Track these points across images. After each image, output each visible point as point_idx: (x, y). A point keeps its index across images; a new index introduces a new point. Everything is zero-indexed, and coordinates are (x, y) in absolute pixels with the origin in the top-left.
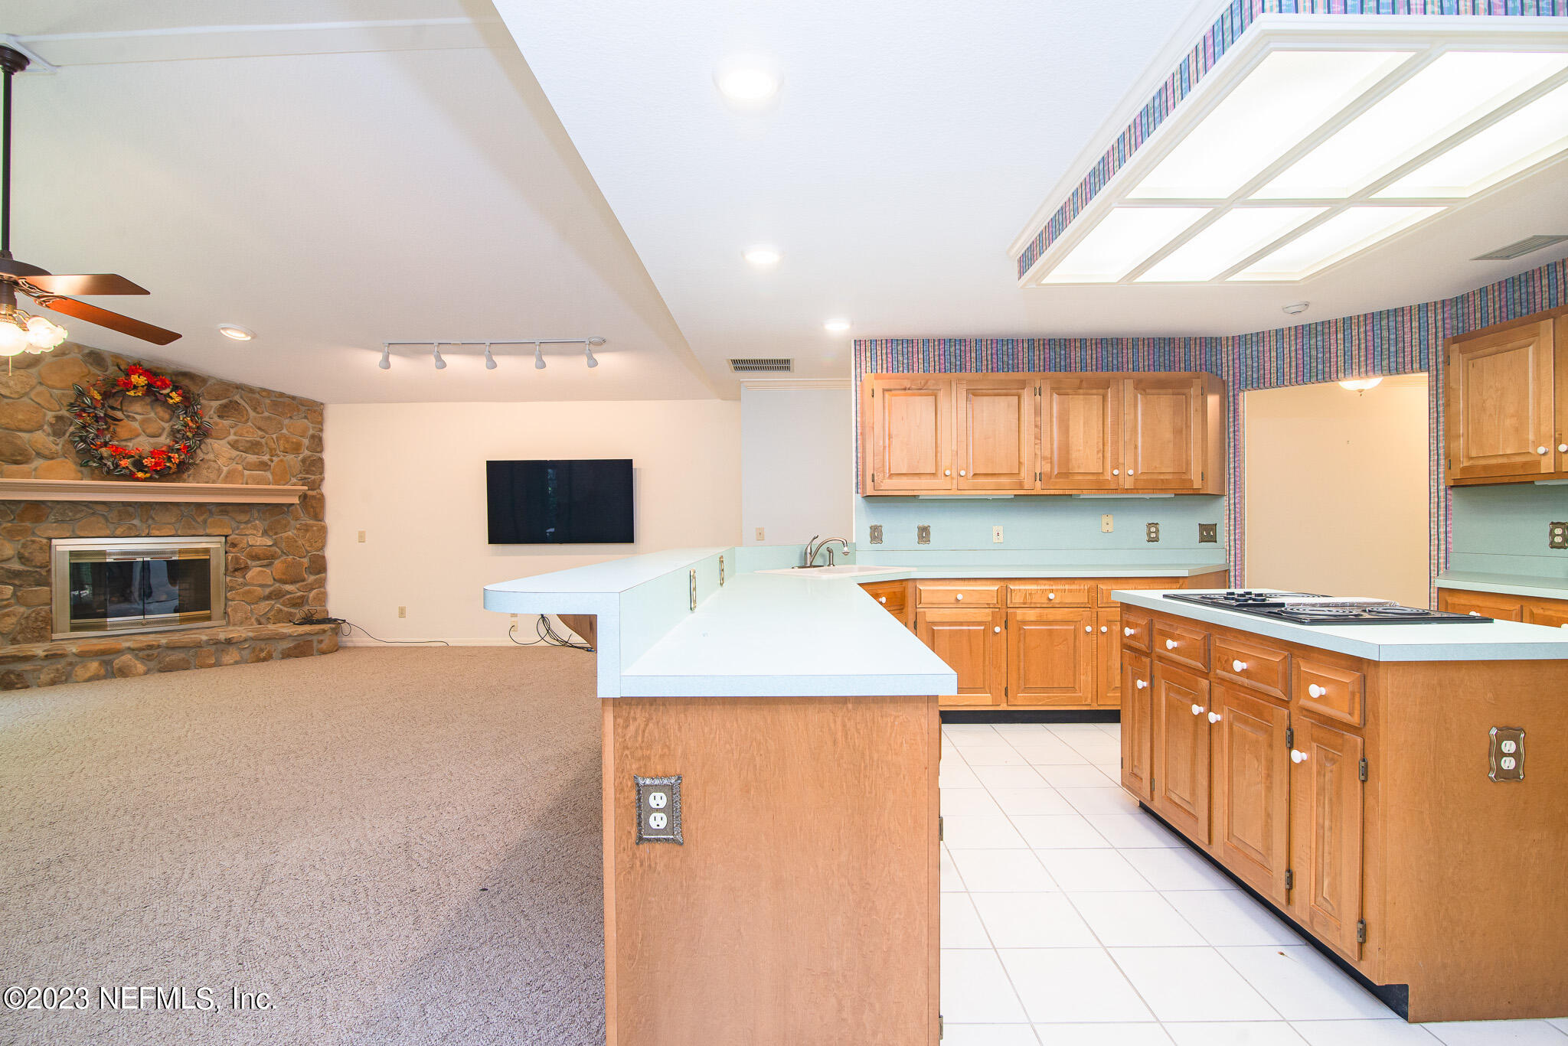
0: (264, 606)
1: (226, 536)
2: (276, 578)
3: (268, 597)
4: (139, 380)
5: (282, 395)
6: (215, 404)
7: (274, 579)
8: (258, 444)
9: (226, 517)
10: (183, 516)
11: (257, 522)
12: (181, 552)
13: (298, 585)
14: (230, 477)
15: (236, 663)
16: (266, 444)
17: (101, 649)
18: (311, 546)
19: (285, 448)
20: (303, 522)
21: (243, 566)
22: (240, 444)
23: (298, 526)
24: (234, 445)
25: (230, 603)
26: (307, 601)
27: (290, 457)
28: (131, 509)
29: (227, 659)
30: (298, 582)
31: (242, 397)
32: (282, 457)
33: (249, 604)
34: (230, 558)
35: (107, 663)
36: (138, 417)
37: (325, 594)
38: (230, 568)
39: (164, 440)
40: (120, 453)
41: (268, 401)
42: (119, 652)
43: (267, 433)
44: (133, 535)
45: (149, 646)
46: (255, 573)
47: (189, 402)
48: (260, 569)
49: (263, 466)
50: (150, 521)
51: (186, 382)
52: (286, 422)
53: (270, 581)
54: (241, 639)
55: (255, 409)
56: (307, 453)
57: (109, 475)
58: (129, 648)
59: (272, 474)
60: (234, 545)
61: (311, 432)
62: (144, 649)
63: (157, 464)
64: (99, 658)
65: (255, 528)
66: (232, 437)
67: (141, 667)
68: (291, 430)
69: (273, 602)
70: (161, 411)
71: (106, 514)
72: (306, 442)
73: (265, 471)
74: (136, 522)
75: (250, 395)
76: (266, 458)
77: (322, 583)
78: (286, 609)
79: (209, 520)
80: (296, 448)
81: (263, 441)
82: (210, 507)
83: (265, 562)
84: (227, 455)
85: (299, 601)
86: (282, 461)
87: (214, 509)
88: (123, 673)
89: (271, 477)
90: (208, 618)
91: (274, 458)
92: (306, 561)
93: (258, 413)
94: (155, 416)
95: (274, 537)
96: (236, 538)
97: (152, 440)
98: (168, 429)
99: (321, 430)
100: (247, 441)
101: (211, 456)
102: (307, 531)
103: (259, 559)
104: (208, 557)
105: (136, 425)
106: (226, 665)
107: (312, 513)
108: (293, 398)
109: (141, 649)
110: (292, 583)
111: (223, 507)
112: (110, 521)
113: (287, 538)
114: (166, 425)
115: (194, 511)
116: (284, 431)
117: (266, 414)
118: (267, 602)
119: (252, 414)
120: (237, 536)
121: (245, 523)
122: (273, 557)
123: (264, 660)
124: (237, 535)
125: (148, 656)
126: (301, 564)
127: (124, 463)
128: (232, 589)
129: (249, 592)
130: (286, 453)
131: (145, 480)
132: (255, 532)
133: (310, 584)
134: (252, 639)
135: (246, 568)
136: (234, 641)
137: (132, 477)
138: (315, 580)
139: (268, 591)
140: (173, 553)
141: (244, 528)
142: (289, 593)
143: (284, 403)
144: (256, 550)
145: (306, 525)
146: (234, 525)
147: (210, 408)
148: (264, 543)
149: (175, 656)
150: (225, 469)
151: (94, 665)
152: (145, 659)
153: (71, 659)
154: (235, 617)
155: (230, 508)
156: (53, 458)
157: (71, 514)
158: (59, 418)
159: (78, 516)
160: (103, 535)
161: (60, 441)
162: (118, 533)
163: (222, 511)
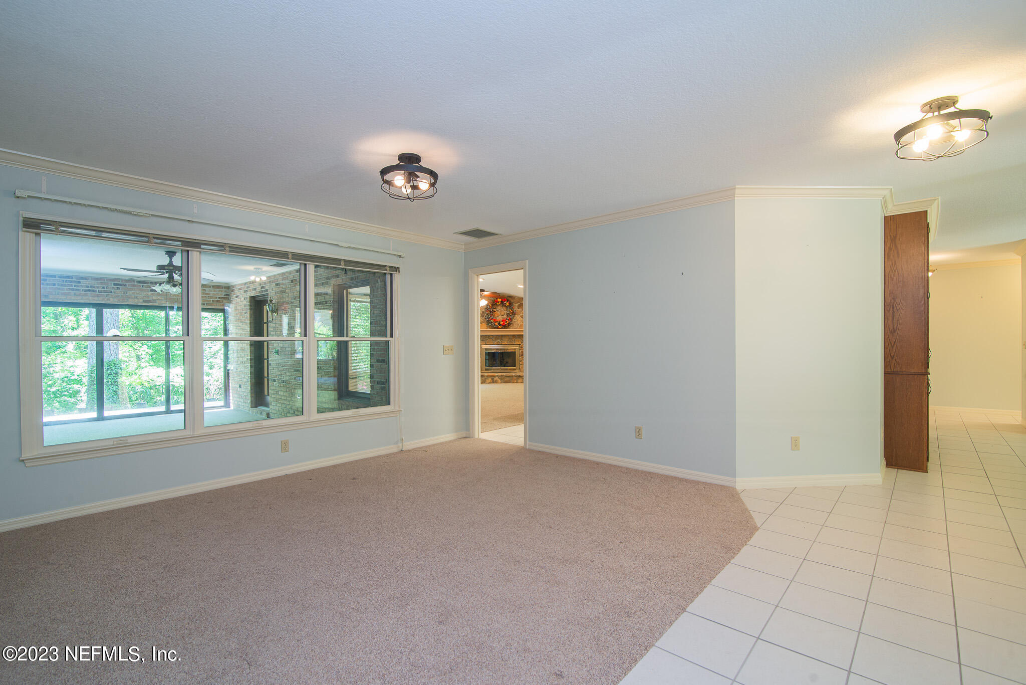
1: (520, 345)
4: (499, 300)
6: (517, 304)
9: (520, 339)
10: (510, 339)
12: (509, 350)
14: (520, 327)
17: (491, 375)
21: (524, 354)
24: (522, 317)
25: (521, 364)
28: (498, 337)
29: (519, 381)
34: (521, 352)
35: (493, 379)
36: (499, 310)
38: (522, 355)
39: (505, 316)
40: (495, 321)
42: (495, 376)
44: (498, 344)
45: (502, 376)
47: (511, 304)
50: (502, 340)
51: (510, 299)
57: (493, 327)
63: (504, 323)
66: (521, 314)
67: (500, 381)
70: (504, 308)
71: (492, 338)
74: (499, 340)
79: (516, 340)
84: (520, 320)
87: (517, 337)
88: (495, 382)
90: (515, 369)
94: (503, 310)
97: (502, 317)
101: (516, 321)
104: (515, 351)
105: (499, 313)
109: (500, 376)
112: (493, 340)
114: (505, 312)
115: (512, 337)
127: (497, 324)
128: (522, 361)
131: (501, 328)
136: (521, 376)
137: (498, 328)
140: (507, 350)
147: (515, 306)
149: (508, 379)
150: (519, 324)
151: (490, 379)
152: (501, 379)
153: (485, 377)
154: (521, 370)
155: (521, 336)
156: (482, 323)
157: (485, 338)
158: (483, 312)
159: (487, 339)
160: (492, 344)
161: (483, 318)
162: (495, 343)
163: (519, 337)
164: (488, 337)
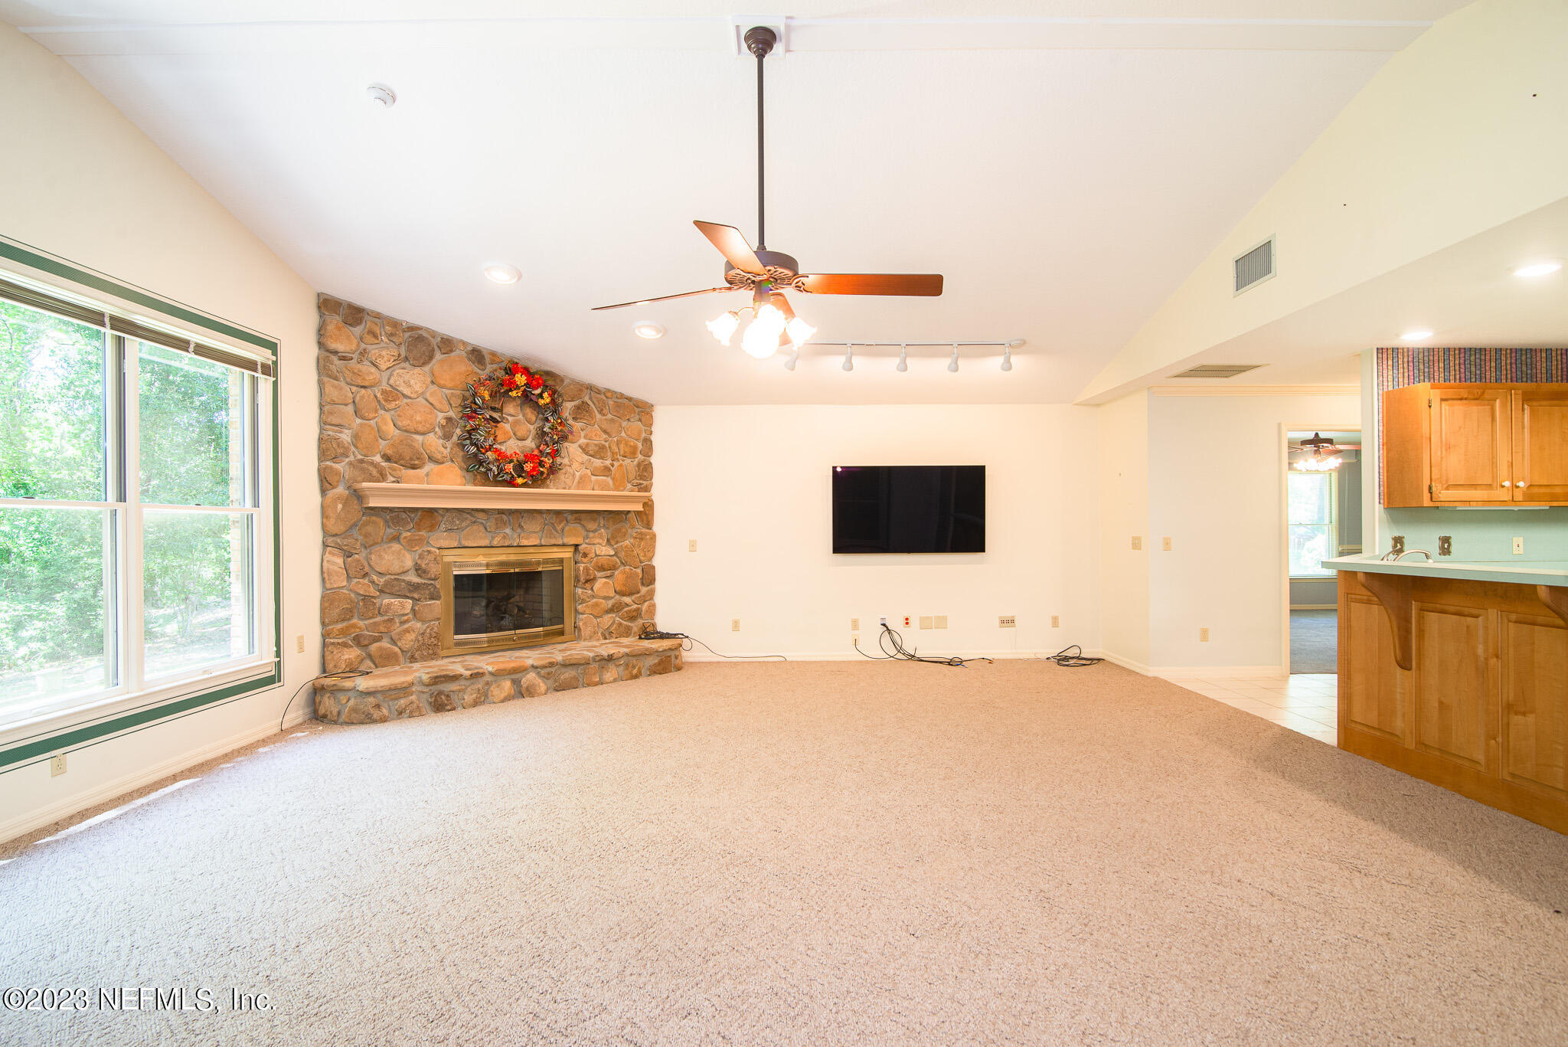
0: (607, 620)
1: (576, 546)
2: (617, 589)
3: (610, 611)
4: (521, 380)
5: (622, 396)
6: (571, 405)
7: (615, 591)
8: (603, 447)
9: (579, 525)
10: (545, 525)
11: (603, 530)
12: (546, 561)
13: (633, 597)
14: (582, 482)
15: (615, 680)
16: (610, 447)
17: (513, 667)
18: (645, 556)
19: (625, 452)
20: (639, 530)
21: (592, 577)
22: (590, 448)
23: (634, 535)
24: (584, 449)
25: (581, 616)
26: (640, 614)
27: (628, 461)
28: (505, 517)
29: (608, 676)
30: (634, 594)
31: (591, 399)
32: (621, 462)
33: (596, 617)
34: (581, 568)
35: (516, 683)
36: (510, 418)
37: (654, 605)
38: (582, 579)
40: (504, 456)
41: (611, 402)
42: (523, 670)
43: (610, 436)
44: (506, 545)
45: (550, 663)
46: (601, 585)
47: (553, 401)
48: (604, 580)
49: (606, 471)
50: (519, 530)
51: (552, 381)
52: (624, 424)
53: (612, 594)
54: (620, 655)
55: (601, 412)
56: (640, 457)
57: (486, 480)
58: (533, 666)
59: (613, 479)
60: (585, 555)
61: (644, 435)
62: (546, 667)
63: (534, 469)
64: (509, 676)
65: (601, 537)
66: (583, 441)
67: (543, 687)
68: (629, 433)
69: (614, 616)
70: (529, 411)
71: (484, 522)
72: (640, 445)
73: (607, 476)
74: (508, 531)
75: (598, 396)
76: (608, 462)
77: (651, 594)
78: (625, 623)
79: (567, 528)
80: (633, 453)
81: (607, 444)
82: (566, 515)
83: (609, 573)
84: (580, 460)
85: (635, 614)
86: (621, 465)
87: (569, 517)
88: (530, 692)
89: (611, 483)
90: (561, 633)
91: (615, 463)
92: (639, 571)
93: (604, 415)
94: (523, 418)
95: (615, 546)
96: (587, 548)
97: (521, 443)
98: (533, 432)
99: (651, 433)
100: (595, 445)
101: (566, 461)
102: (642, 539)
103: (604, 570)
104: (561, 568)
105: (507, 427)
106: (607, 683)
107: (645, 522)
108: (630, 399)
110: (630, 594)
111: (577, 515)
112: (489, 530)
113: (626, 547)
114: (531, 427)
115: (554, 518)
116: (623, 434)
117: (610, 416)
118: (610, 615)
119: (598, 416)
120: (586, 546)
121: (592, 531)
122: (614, 568)
123: (636, 677)
124: (587, 544)
125: (549, 674)
126: (636, 574)
127: (507, 468)
128: (583, 601)
129: (597, 605)
130: (625, 457)
131: (524, 485)
132: (601, 541)
133: (644, 596)
134: (627, 655)
135: (595, 579)
136: (615, 657)
137: (511, 483)
138: (648, 591)
139: (610, 603)
140: (538, 563)
141: (593, 538)
142: (627, 605)
143: (624, 404)
144: (603, 561)
145: (641, 533)
146: (584, 533)
147: (568, 407)
148: (607, 553)
149: (568, 674)
150: (578, 474)
151: (507, 685)
152: (546, 677)
153: (488, 678)
154: (586, 632)
155: (583, 516)
156: (443, 463)
157: (457, 522)
158: (449, 420)
159: (464, 524)
160: (483, 545)
161: (449, 444)
162: (495, 543)
163: (576, 519)
164: (468, 516)
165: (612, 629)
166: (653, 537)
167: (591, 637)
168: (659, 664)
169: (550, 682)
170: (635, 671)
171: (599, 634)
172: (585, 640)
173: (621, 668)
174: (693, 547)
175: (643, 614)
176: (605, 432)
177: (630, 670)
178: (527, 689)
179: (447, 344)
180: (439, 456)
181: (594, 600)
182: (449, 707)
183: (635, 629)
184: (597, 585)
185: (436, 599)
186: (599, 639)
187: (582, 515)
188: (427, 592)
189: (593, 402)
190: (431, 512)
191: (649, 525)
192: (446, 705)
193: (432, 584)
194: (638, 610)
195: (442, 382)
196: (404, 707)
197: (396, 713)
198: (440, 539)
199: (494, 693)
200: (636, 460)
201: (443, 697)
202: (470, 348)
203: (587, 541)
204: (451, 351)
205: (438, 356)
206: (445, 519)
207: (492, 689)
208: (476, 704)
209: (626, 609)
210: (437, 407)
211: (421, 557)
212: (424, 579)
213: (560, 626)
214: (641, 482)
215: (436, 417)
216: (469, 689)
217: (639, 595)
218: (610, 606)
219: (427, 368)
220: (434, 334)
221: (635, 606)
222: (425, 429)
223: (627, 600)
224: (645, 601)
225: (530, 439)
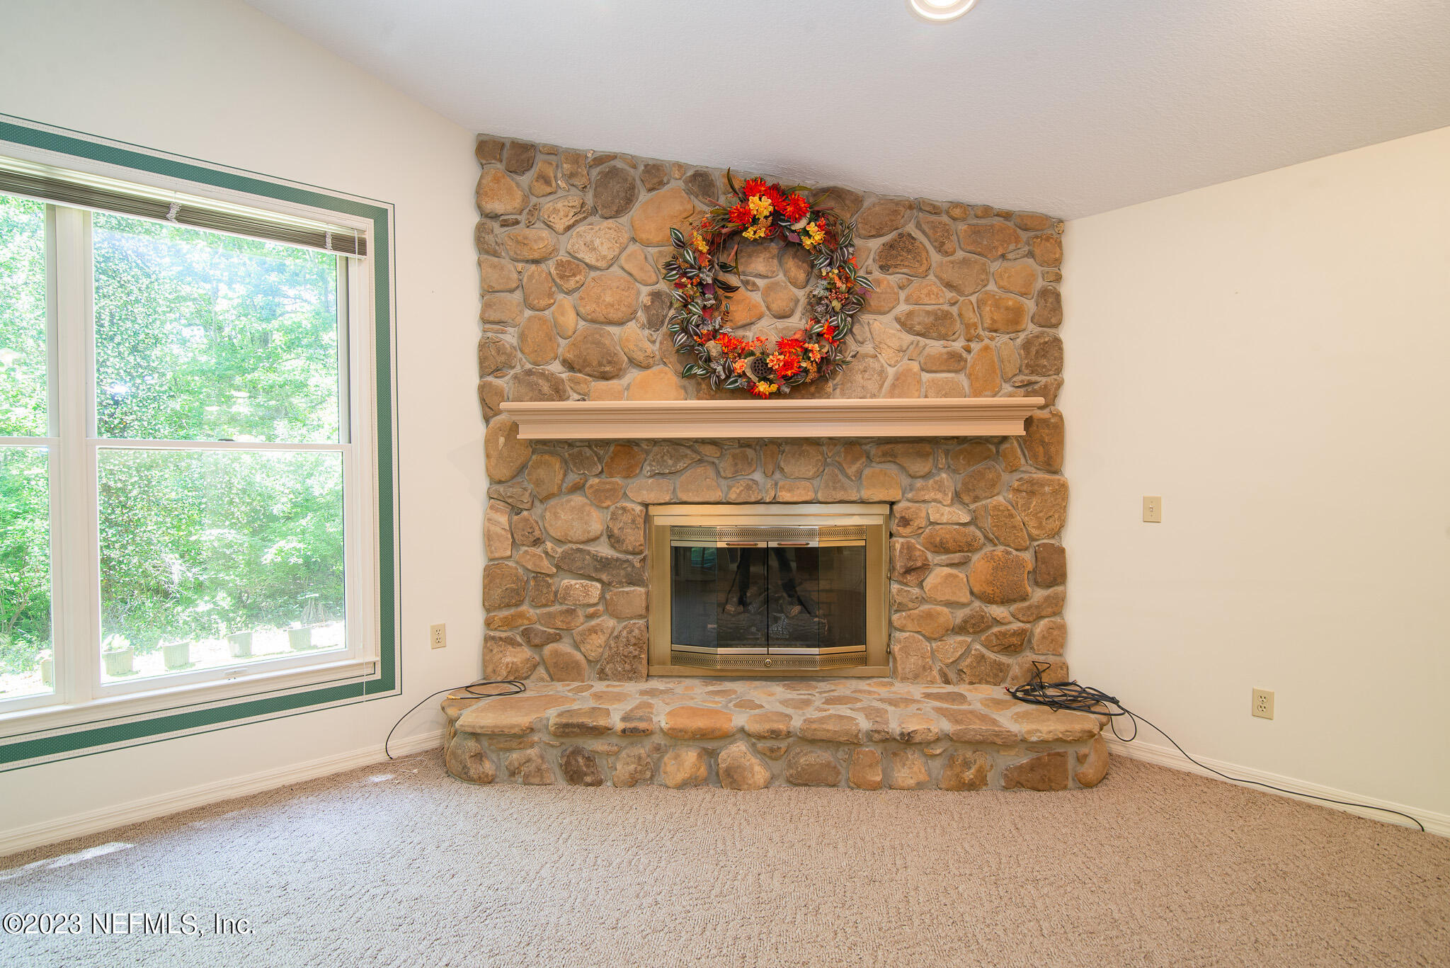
0: (954, 645)
1: (892, 504)
2: (975, 590)
3: (961, 629)
4: (761, 206)
5: (987, 211)
6: (875, 244)
7: (972, 593)
8: (946, 316)
9: (893, 466)
10: (825, 464)
11: (944, 475)
12: (823, 532)
13: (1013, 607)
14: (899, 385)
15: (920, 786)
16: (960, 315)
17: (700, 729)
18: (1040, 527)
19: (994, 321)
20: (1026, 476)
21: (919, 564)
22: (916, 320)
23: (1016, 484)
24: (905, 324)
25: (897, 634)
26: (1029, 641)
27: (1002, 339)
28: (750, 452)
29: (905, 775)
30: (1015, 601)
31: (918, 226)
32: (987, 341)
33: (929, 639)
34: (898, 546)
35: (709, 757)
36: (760, 282)
37: (1062, 628)
38: (899, 565)
39: (798, 323)
40: (736, 349)
41: (962, 227)
42: (727, 737)
43: (961, 293)
44: (753, 499)
45: (773, 732)
46: (939, 580)
47: (836, 241)
48: (947, 570)
49: (954, 362)
50: (777, 475)
51: (827, 204)
52: (995, 266)
53: (964, 597)
54: (931, 737)
55: (940, 249)
56: (1032, 329)
57: (720, 388)
58: (742, 730)
59: (969, 376)
60: (905, 522)
61: (1040, 284)
62: (765, 738)
63: (788, 365)
64: (697, 743)
65: (940, 487)
66: (903, 308)
67: (759, 772)
68: (1004, 283)
69: (969, 639)
70: (791, 263)
71: (716, 461)
72: (1030, 305)
73: (956, 372)
74: (757, 476)
75: (934, 218)
76: (958, 345)
77: (1056, 606)
78: (992, 656)
79: (867, 472)
80: (1013, 321)
81: (954, 310)
82: (867, 447)
83: (956, 557)
84: (894, 343)
85: (1015, 640)
86: (986, 348)
87: (874, 450)
88: (731, 779)
89: (965, 382)
90: (863, 660)
91: (973, 345)
92: (1027, 556)
93: (947, 254)
94: (784, 278)
95: (972, 507)
96: (909, 508)
97: (781, 324)
98: (803, 301)
99: (1058, 278)
100: (928, 313)
101: (868, 348)
102: (1032, 493)
103: (947, 551)
104: (862, 543)
105: (756, 297)
106: (902, 789)
107: (1041, 458)
108: (1007, 215)
109: (760, 737)
110: (1004, 601)
111: (888, 446)
112: (722, 474)
113: (996, 508)
114: (801, 294)
115: (842, 453)
116: (991, 287)
117: (960, 254)
118: (960, 638)
119: (935, 257)
120: (910, 504)
121: (923, 477)
122: (969, 547)
123: (972, 786)
124: (908, 500)
125: (772, 750)
126: (1020, 564)
127: (742, 365)
128: (901, 608)
129: (929, 616)
130: (996, 331)
131: (771, 396)
132: (939, 496)
133: (1038, 607)
134: (948, 737)
135: (925, 568)
136: (917, 739)
137: (751, 392)
138: (1047, 598)
139: (961, 614)
140: (811, 533)
141: (923, 489)
142: (997, 622)
143: (992, 226)
144: (942, 533)
145: (1031, 482)
146: (906, 481)
147: (867, 250)
148: (955, 519)
149: (815, 756)
150: (891, 371)
151: (690, 756)
152: (771, 755)
153: (658, 739)
154: (908, 664)
155: (899, 448)
156: (648, 367)
157: (670, 462)
158: (656, 296)
159: (681, 465)
160: (712, 500)
161: (658, 336)
162: (733, 496)
163: (884, 455)
164: (688, 452)
165: (964, 665)
166: (1062, 491)
167: (916, 677)
168: (1032, 767)
169: (778, 766)
170: (969, 775)
171: (935, 673)
172: (904, 679)
173: (936, 764)
174: (1151, 511)
175: (1035, 641)
176: (949, 286)
177: (958, 770)
178: (728, 772)
179: (655, 174)
180: (639, 356)
181: (925, 607)
182: (588, 779)
183: (1016, 670)
184: (932, 580)
185: (638, 585)
186: (932, 682)
187: (900, 446)
188: (622, 573)
189: (924, 232)
190: (628, 445)
191: (1051, 461)
192: (586, 774)
193: (627, 561)
194: (1021, 633)
195: (644, 236)
196: (516, 764)
197: (507, 773)
198: (643, 488)
199: (668, 769)
200: (1022, 336)
201: (580, 760)
202: (690, 173)
203: (910, 496)
204: (661, 184)
205: (643, 196)
206: (650, 457)
207: (666, 759)
208: (633, 782)
209: (995, 630)
210: (638, 278)
211: (614, 517)
212: (620, 552)
213: (861, 648)
214: (1034, 378)
215: (639, 293)
216: (623, 754)
217: (1026, 604)
218: (958, 621)
219: (624, 220)
220: (633, 162)
221: (1016, 626)
222: (620, 315)
223: (997, 611)
224: (1043, 617)
225: (798, 315)
